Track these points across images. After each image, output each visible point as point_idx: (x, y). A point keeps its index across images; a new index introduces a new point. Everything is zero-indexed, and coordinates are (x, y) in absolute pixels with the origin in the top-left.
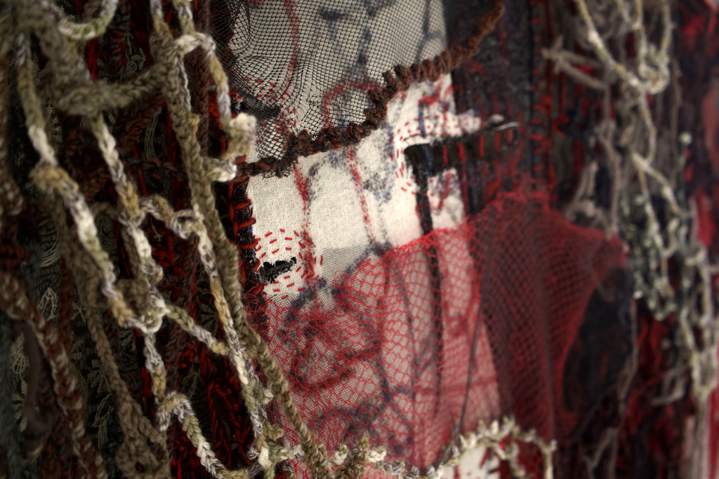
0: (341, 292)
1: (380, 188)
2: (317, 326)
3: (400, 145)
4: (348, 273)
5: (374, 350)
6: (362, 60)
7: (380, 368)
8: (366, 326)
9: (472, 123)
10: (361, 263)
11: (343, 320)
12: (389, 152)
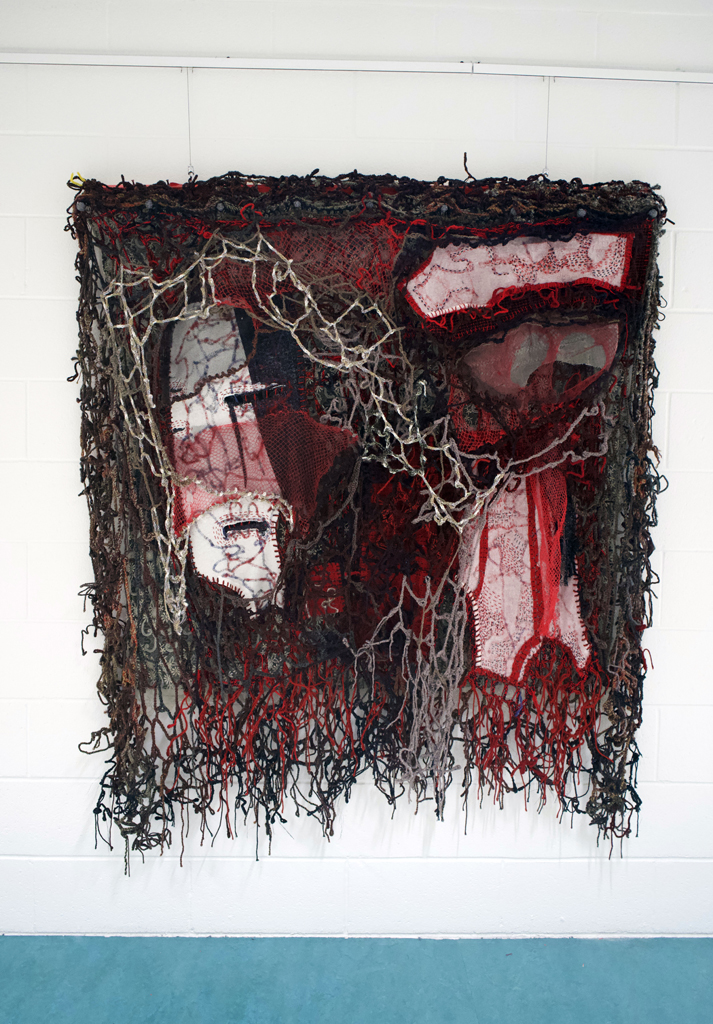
0: (197, 438)
1: (214, 410)
2: (189, 446)
3: (221, 397)
4: (200, 433)
5: (207, 455)
6: (205, 374)
7: (209, 461)
8: (204, 449)
10: (204, 431)
11: (196, 445)
12: (216, 398)
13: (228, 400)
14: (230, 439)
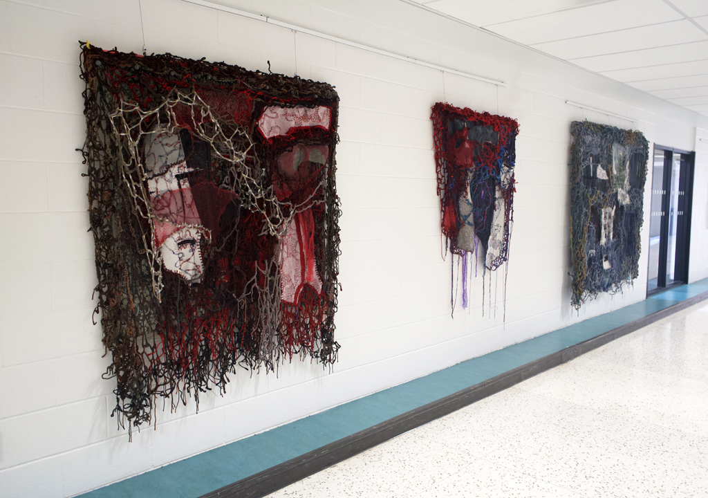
0: (163, 197)
1: (170, 181)
2: (158, 201)
3: (174, 175)
4: (164, 194)
5: (168, 206)
6: (166, 162)
7: (169, 209)
8: (167, 202)
9: (191, 170)
10: (166, 193)
11: (163, 201)
12: (172, 176)
13: (177, 176)
14: (178, 196)
